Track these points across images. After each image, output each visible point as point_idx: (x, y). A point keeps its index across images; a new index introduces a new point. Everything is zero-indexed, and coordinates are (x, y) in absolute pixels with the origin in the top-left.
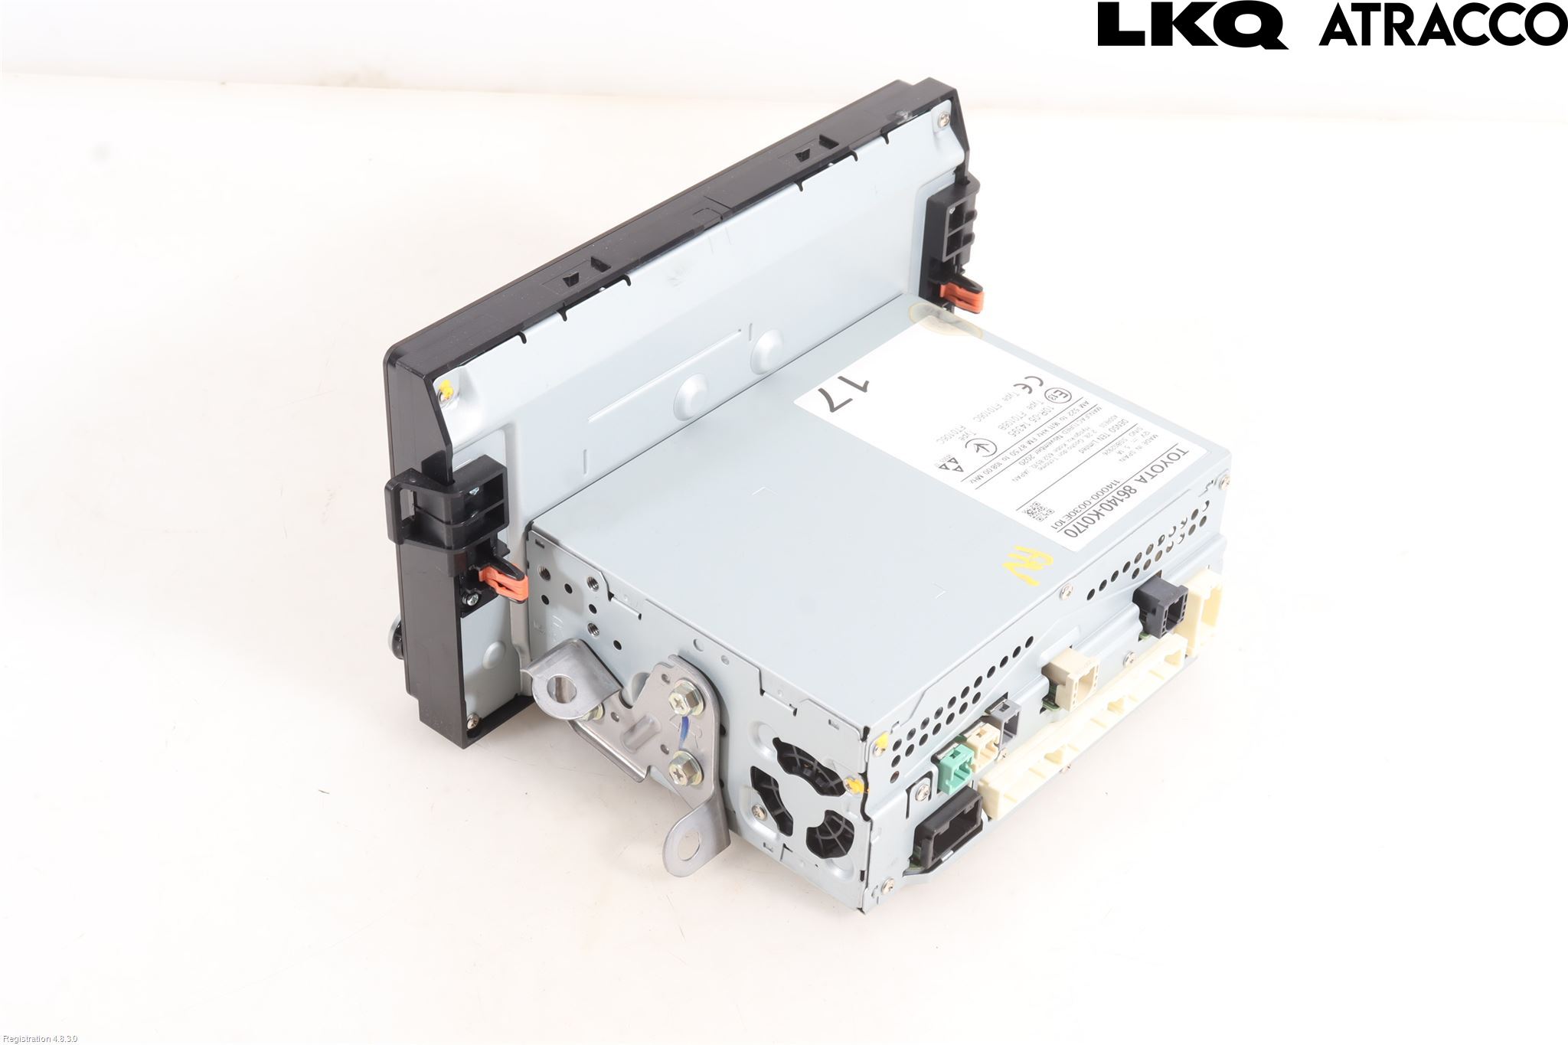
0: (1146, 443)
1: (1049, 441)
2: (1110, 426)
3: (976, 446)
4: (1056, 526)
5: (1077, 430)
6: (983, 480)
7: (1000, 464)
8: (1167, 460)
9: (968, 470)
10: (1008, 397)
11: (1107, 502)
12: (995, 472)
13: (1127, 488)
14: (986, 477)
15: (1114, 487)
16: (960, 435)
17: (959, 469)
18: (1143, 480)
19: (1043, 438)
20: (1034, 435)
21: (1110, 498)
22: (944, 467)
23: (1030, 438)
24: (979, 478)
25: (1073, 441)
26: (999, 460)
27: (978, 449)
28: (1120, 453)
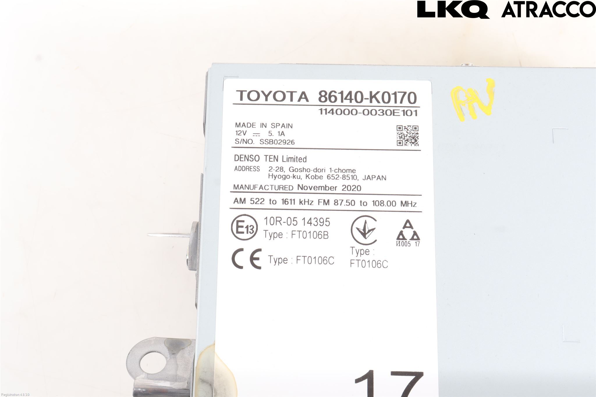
0: (252, 125)
1: (313, 191)
2: (254, 163)
3: (367, 236)
4: (414, 113)
5: (279, 182)
6: (404, 199)
7: (374, 203)
8: (262, 97)
9: (402, 218)
10: (281, 261)
11: (354, 101)
12: (385, 199)
13: (323, 99)
14: (398, 199)
15: (329, 109)
16: (364, 257)
17: (408, 224)
18: (303, 95)
19: (311, 197)
20: (315, 206)
21: (347, 102)
22: (415, 237)
23: (322, 206)
24: (407, 204)
25: (295, 174)
26: (370, 206)
27: (369, 231)
28: (283, 133)
